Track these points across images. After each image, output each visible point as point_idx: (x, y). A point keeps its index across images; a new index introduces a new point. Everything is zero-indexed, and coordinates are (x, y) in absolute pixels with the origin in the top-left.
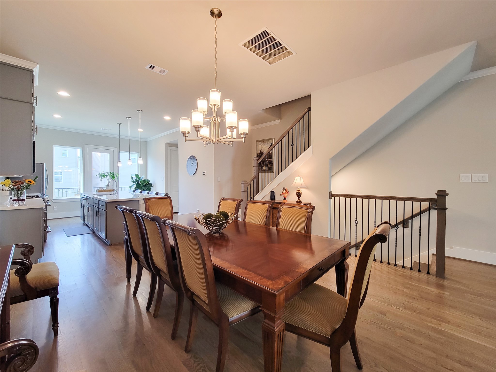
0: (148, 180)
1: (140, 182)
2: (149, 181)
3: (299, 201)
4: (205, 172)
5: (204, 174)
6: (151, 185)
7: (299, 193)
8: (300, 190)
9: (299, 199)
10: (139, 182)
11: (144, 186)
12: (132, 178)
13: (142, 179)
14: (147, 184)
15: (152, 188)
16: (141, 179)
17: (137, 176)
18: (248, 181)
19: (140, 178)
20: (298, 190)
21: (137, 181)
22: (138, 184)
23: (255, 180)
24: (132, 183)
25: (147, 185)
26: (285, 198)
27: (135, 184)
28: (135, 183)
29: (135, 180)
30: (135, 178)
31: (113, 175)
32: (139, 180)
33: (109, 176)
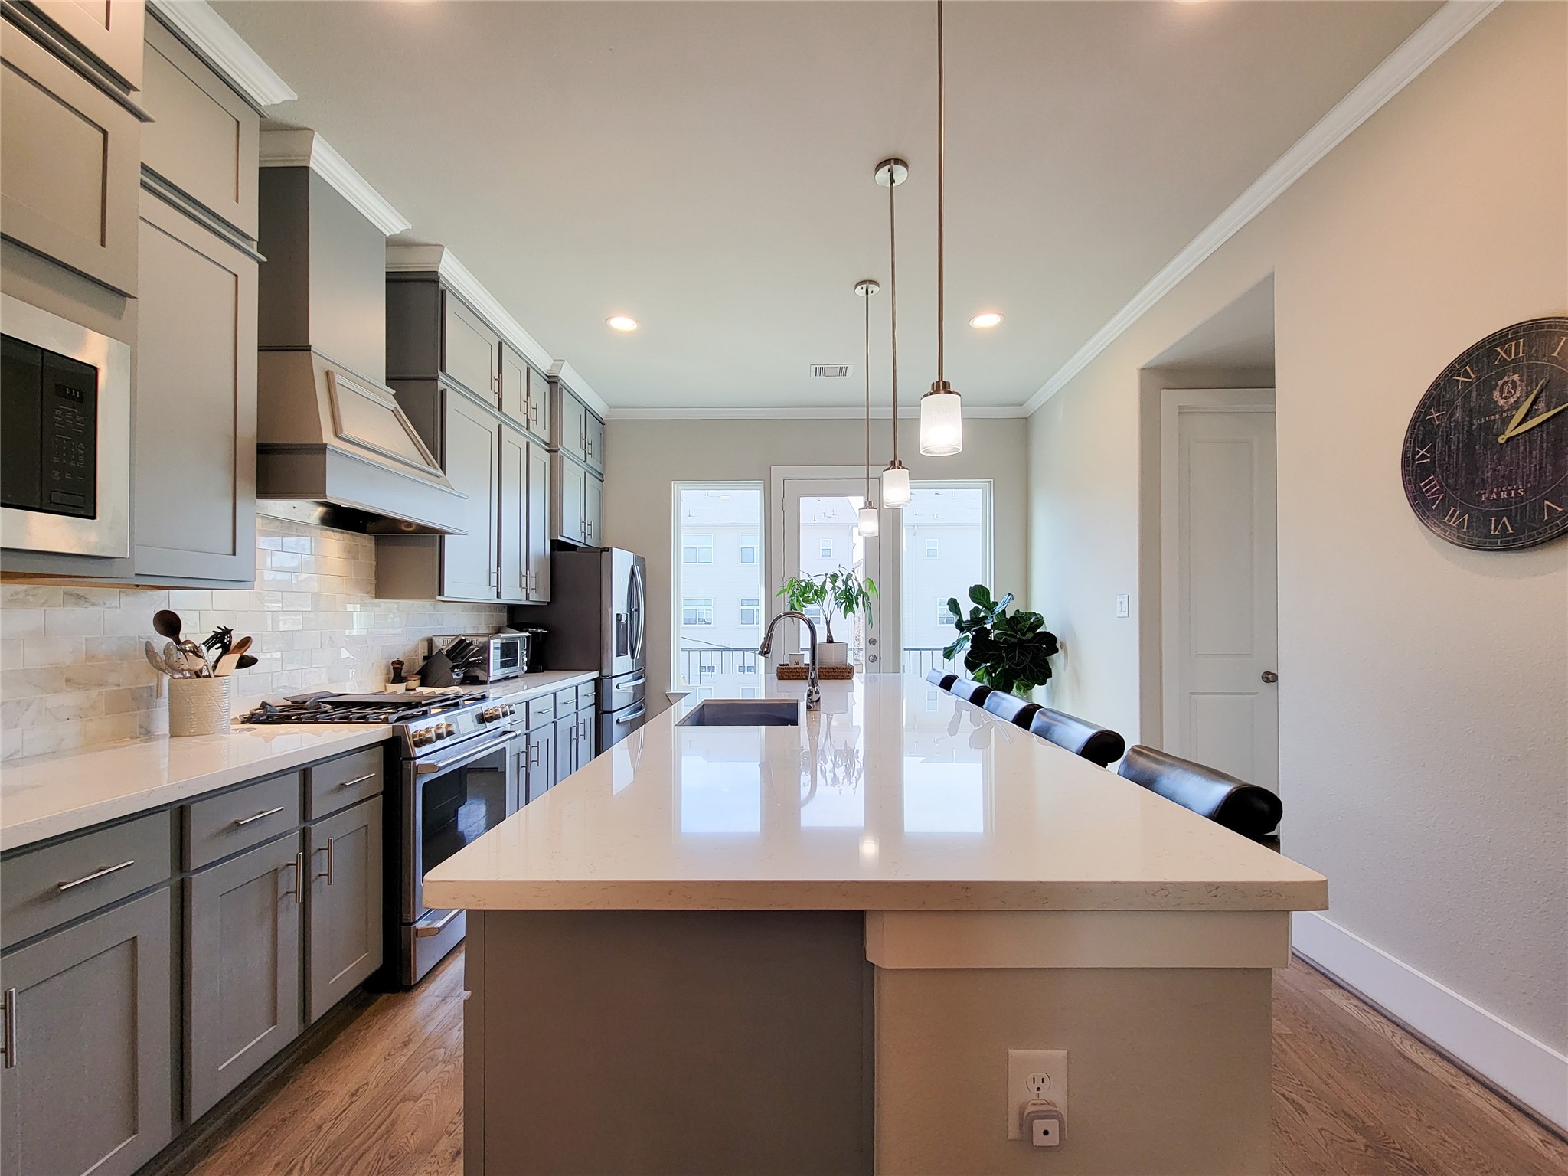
0: (1035, 614)
1: (994, 627)
2: (1040, 622)
6: (1050, 643)
10: (988, 626)
11: (1008, 648)
12: (954, 605)
13: (1004, 611)
14: (1030, 635)
15: (1057, 661)
16: (998, 609)
17: (979, 593)
19: (990, 607)
21: (976, 620)
22: (981, 634)
24: (956, 634)
25: (1029, 641)
27: (971, 637)
28: (968, 634)
29: (966, 617)
30: (967, 607)
31: (848, 589)
32: (985, 617)
33: (830, 593)
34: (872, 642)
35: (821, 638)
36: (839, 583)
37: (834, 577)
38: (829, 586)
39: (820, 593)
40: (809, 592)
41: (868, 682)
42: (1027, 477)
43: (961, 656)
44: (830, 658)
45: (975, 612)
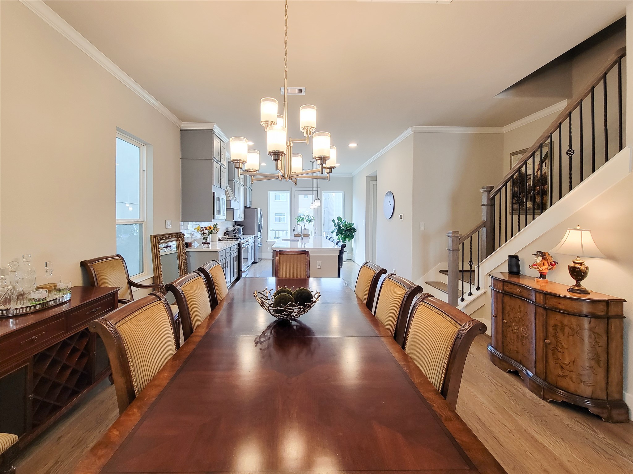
0: (351, 224)
1: (343, 226)
3: (576, 288)
4: (402, 215)
5: (401, 218)
6: (354, 230)
7: (577, 270)
8: (581, 261)
9: (578, 285)
10: (341, 226)
11: (345, 231)
12: (334, 221)
13: (345, 222)
15: (355, 234)
17: (339, 218)
18: (463, 232)
19: (342, 221)
20: (575, 263)
21: (339, 225)
22: (340, 228)
23: (484, 231)
24: (334, 227)
25: (350, 229)
26: (542, 276)
28: (337, 228)
29: (337, 224)
30: (337, 221)
31: (309, 219)
32: (341, 224)
33: (305, 219)
34: (315, 229)
35: (303, 228)
36: (307, 217)
37: (306, 216)
38: (305, 218)
39: (303, 219)
40: (301, 219)
41: (315, 238)
42: (352, 191)
43: (335, 233)
44: (305, 233)
45: (338, 222)
